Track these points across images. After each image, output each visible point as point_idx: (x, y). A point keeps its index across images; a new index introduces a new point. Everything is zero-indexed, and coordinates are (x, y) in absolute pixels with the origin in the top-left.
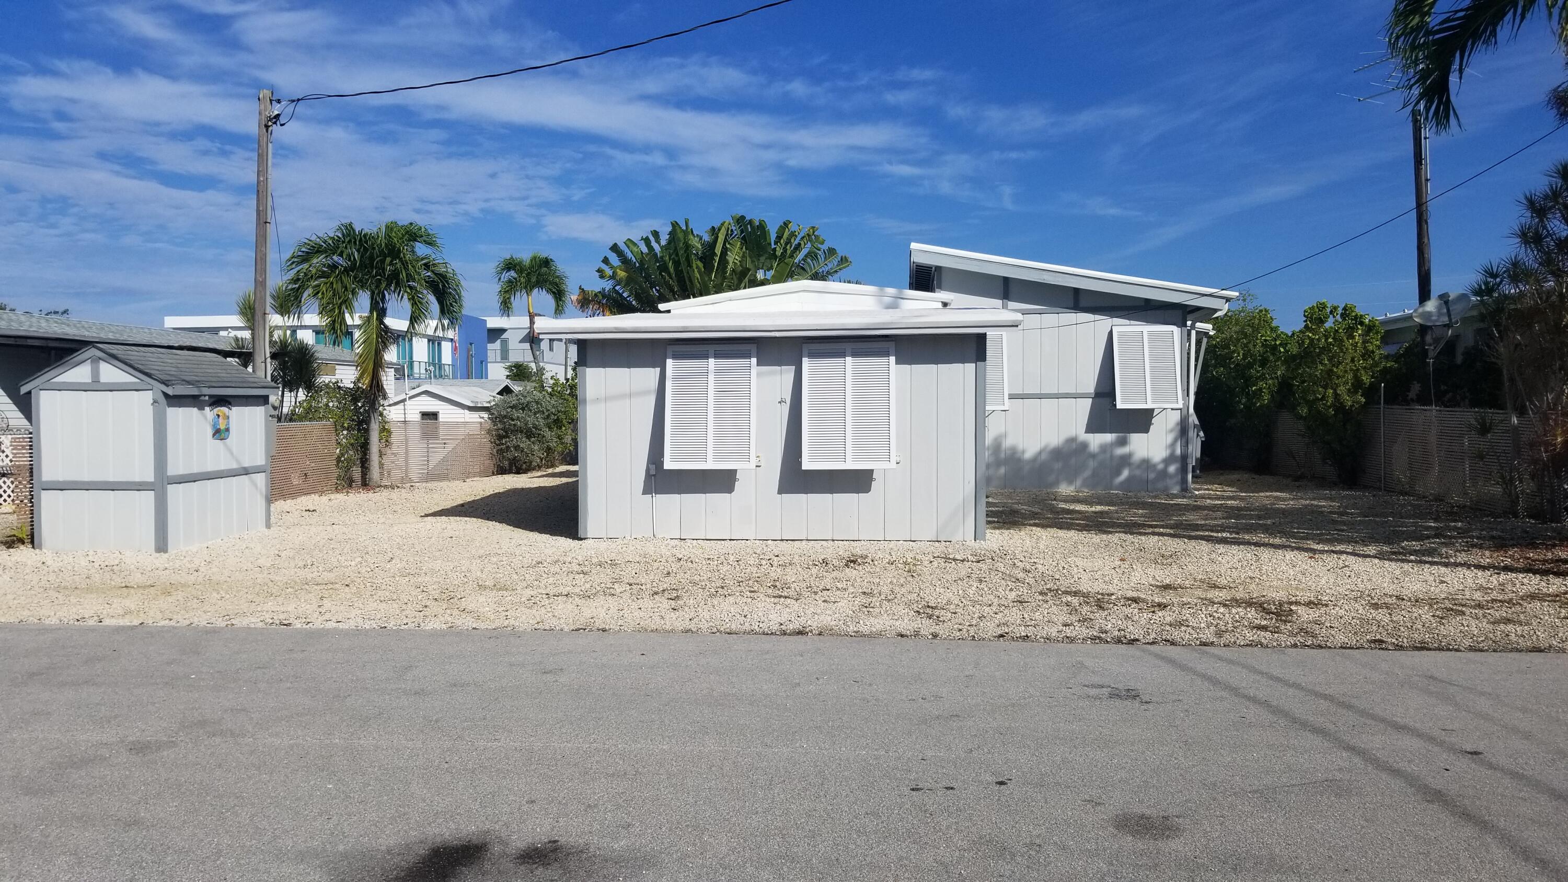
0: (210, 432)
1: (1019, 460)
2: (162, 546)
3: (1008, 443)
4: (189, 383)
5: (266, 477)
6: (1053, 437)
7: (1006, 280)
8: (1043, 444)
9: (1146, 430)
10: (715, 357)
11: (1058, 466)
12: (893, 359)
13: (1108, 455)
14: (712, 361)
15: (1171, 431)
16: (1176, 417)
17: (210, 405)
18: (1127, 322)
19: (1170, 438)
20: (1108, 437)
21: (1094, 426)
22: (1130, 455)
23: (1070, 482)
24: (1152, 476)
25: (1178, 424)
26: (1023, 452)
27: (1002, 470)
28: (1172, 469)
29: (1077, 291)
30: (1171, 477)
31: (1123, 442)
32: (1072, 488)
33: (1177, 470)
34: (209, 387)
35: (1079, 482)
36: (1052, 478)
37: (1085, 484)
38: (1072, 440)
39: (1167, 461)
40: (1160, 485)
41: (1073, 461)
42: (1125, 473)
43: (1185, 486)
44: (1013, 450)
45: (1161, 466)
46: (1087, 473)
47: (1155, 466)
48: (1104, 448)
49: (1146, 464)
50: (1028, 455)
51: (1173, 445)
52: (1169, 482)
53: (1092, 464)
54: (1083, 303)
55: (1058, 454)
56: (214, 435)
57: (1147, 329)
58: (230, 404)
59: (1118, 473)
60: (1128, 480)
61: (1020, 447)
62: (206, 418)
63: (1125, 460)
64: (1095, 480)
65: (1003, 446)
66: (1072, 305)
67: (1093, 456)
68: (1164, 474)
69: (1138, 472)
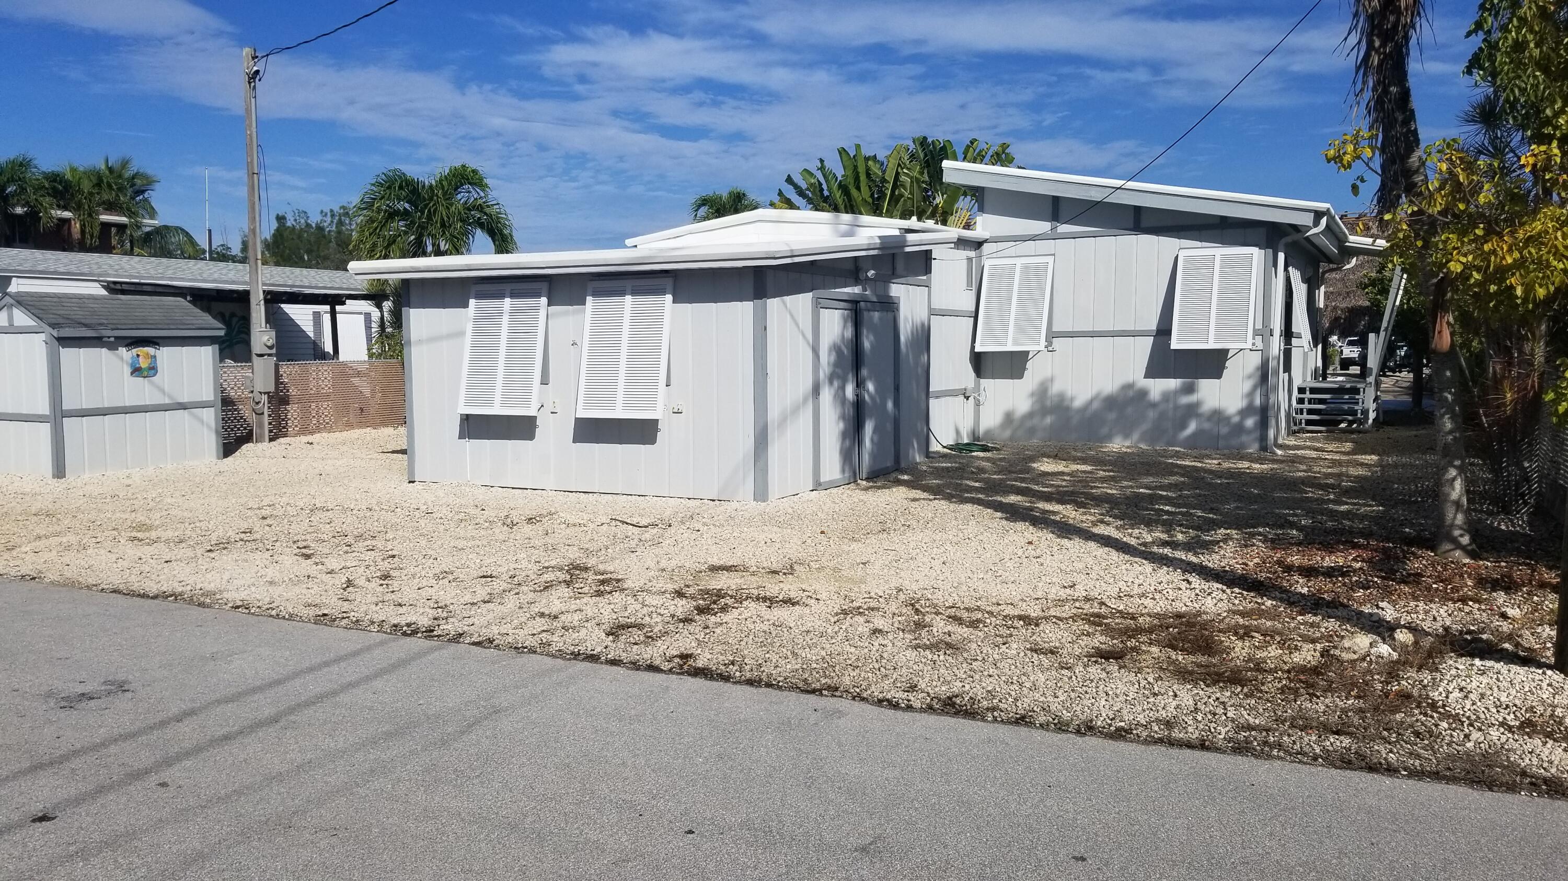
0: (127, 370)
1: (1068, 409)
2: (59, 471)
3: (1055, 389)
4: (85, 325)
5: (216, 411)
6: (1109, 385)
7: (1056, 200)
8: (1094, 391)
9: (1218, 375)
10: (511, 297)
11: (1112, 416)
12: (669, 297)
13: (1171, 406)
14: (507, 301)
15: (1249, 377)
16: (1255, 360)
17: (126, 346)
18: (1198, 244)
19: (1248, 385)
20: (1173, 384)
21: (1153, 371)
22: (1197, 405)
23: (1127, 436)
24: (1224, 430)
25: (1258, 369)
26: (1072, 399)
27: (1048, 420)
28: (1250, 422)
29: (1138, 210)
30: (1249, 432)
31: (1189, 389)
32: (1127, 443)
33: (1256, 424)
34: (113, 329)
35: (1136, 436)
36: (1105, 431)
37: (1141, 439)
38: (1129, 387)
39: (1245, 412)
40: (1234, 442)
41: (1129, 410)
42: (1192, 427)
43: (1264, 444)
44: (1061, 397)
45: (1236, 419)
46: (1145, 427)
47: (1228, 418)
48: (1167, 396)
49: (1217, 416)
50: (1078, 403)
51: (1251, 394)
52: (1244, 438)
53: (1151, 414)
54: (1145, 224)
55: (1111, 402)
56: (132, 374)
57: (1218, 253)
58: (158, 344)
59: (1183, 426)
60: (1195, 435)
61: (1069, 393)
62: (122, 359)
63: (1192, 410)
64: (1155, 434)
65: (1050, 393)
66: (1132, 226)
67: (1154, 405)
68: (1239, 428)
69: (1207, 426)
